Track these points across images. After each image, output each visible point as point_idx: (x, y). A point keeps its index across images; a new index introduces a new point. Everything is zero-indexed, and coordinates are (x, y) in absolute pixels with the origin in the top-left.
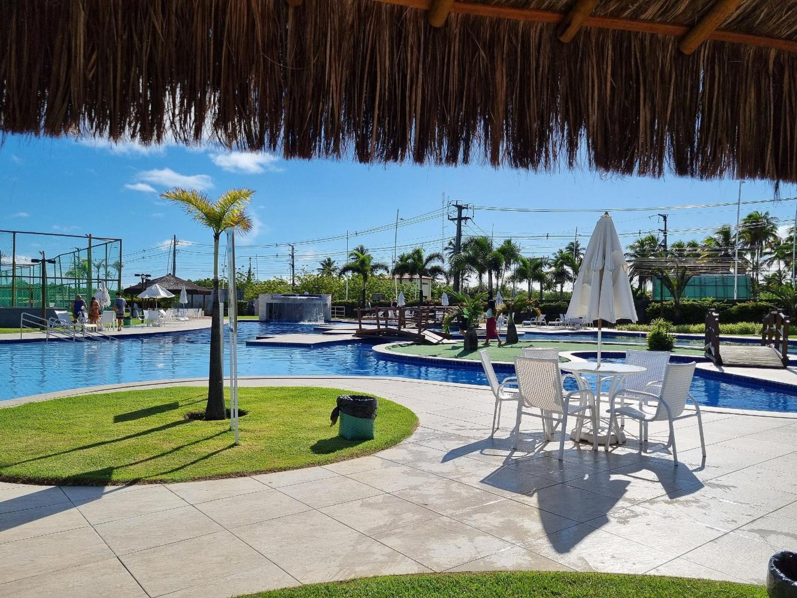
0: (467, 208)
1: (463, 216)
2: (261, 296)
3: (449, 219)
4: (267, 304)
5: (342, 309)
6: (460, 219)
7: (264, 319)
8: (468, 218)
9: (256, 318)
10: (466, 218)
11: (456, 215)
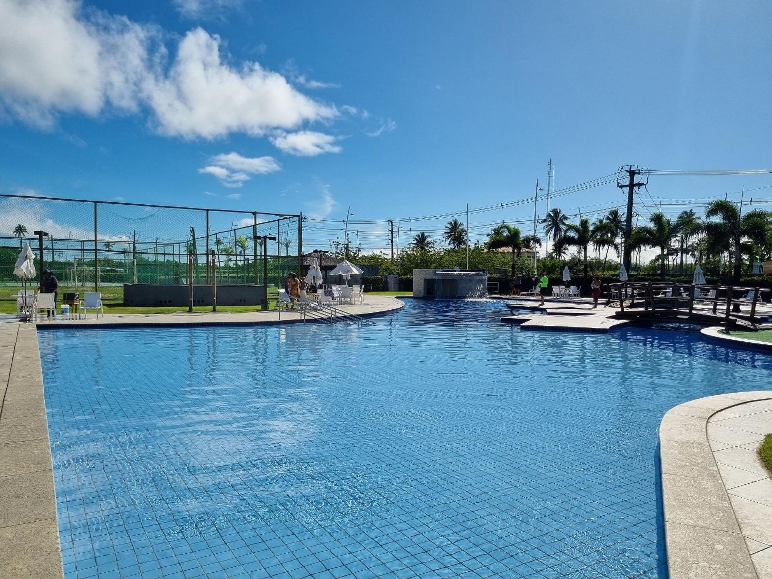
0: (639, 174)
1: (635, 182)
2: (416, 272)
3: (618, 186)
4: (425, 280)
5: (496, 285)
6: (632, 186)
7: (422, 295)
8: (643, 184)
9: (411, 294)
10: (639, 185)
11: (627, 182)
